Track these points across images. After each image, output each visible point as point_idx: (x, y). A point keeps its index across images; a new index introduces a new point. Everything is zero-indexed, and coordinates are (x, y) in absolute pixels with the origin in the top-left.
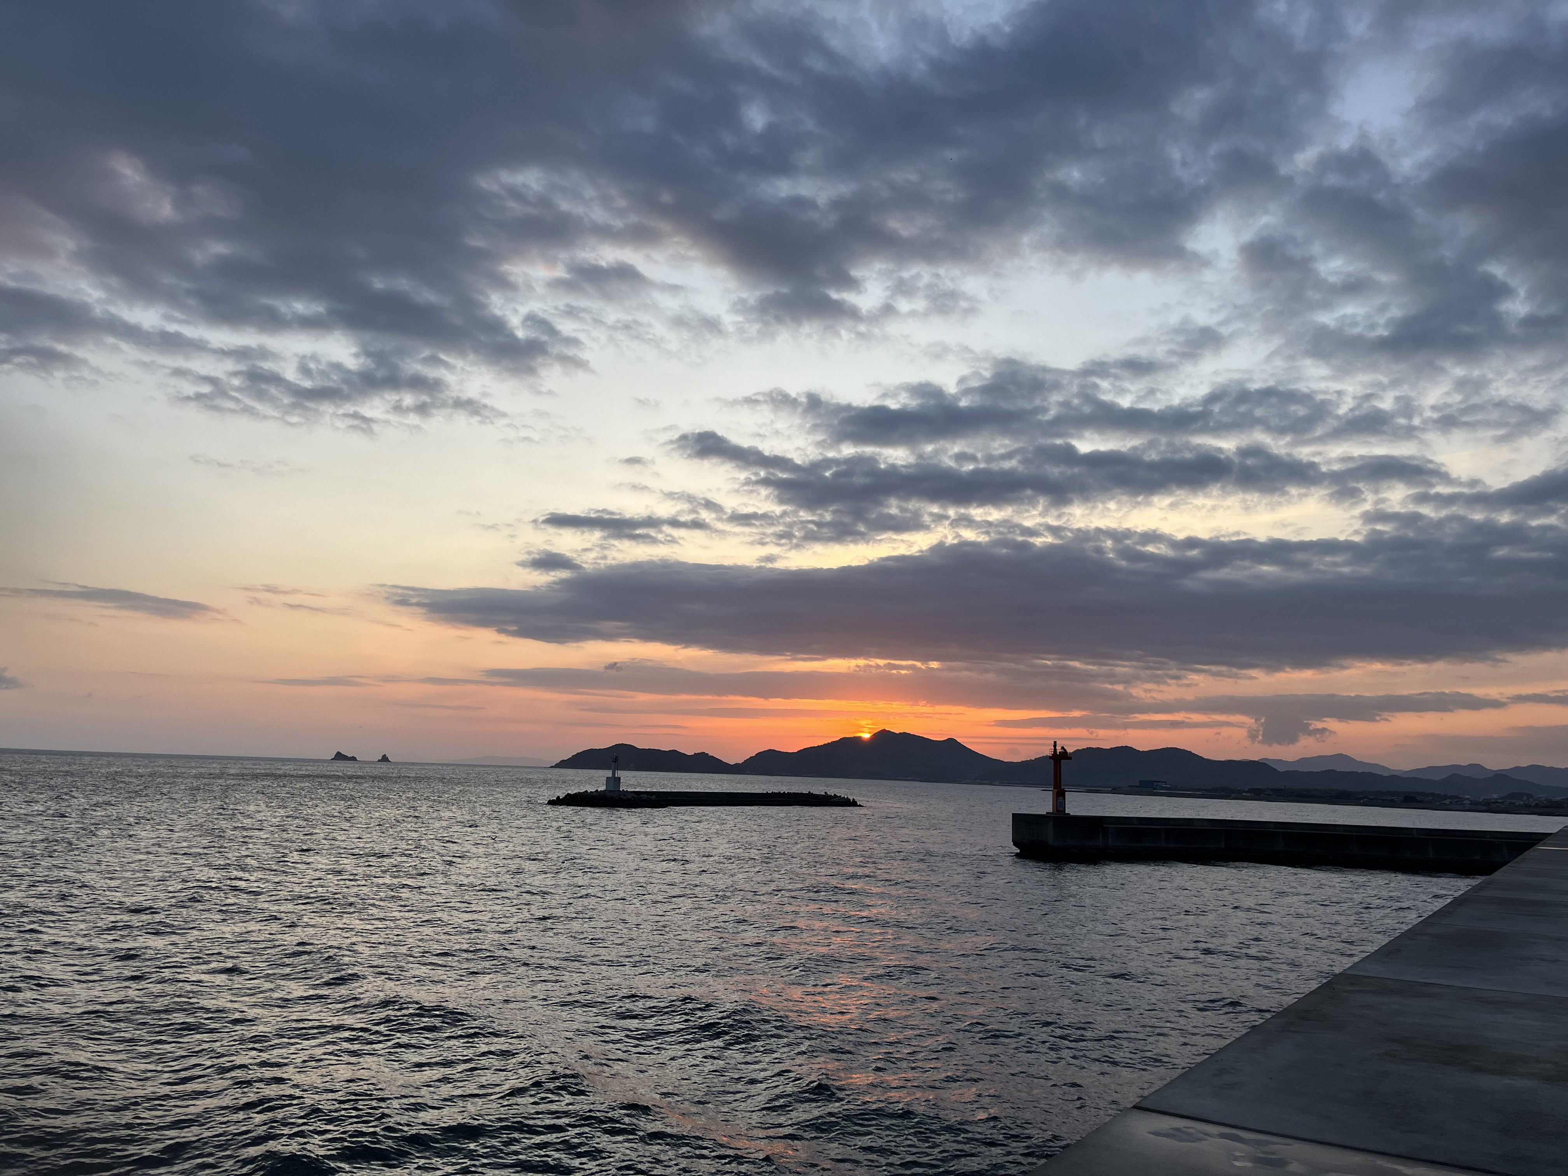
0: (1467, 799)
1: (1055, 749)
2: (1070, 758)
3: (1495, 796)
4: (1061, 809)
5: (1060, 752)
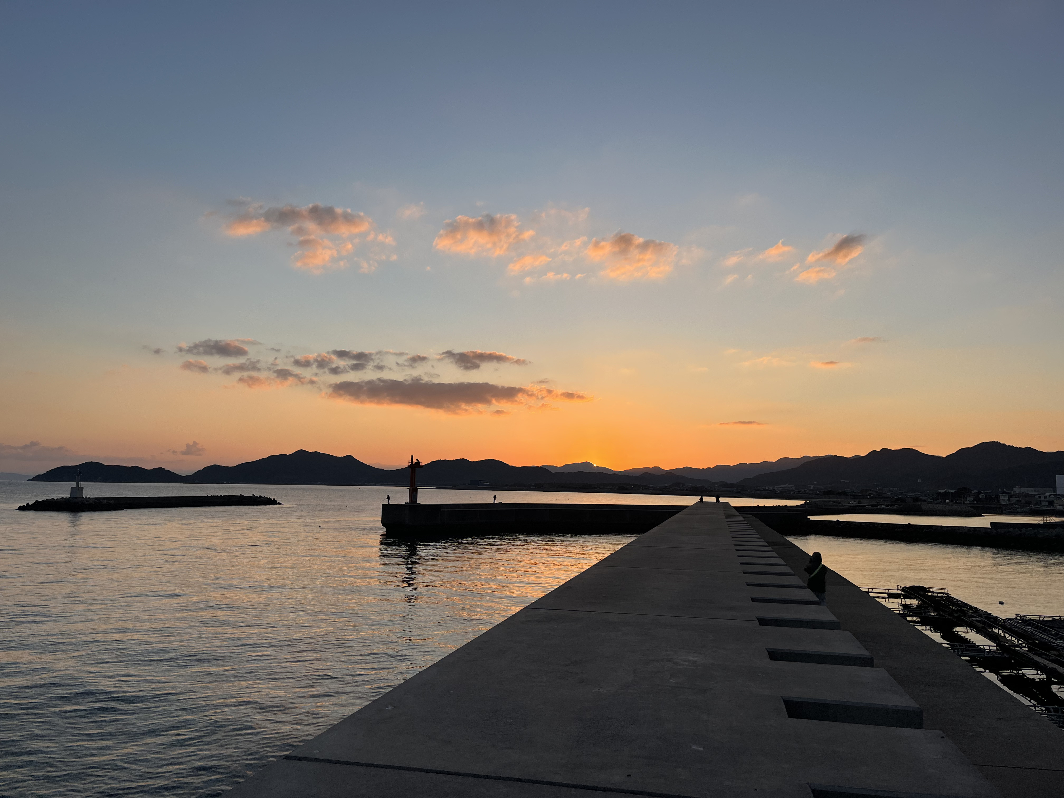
0: (651, 487)
1: (412, 461)
3: (666, 485)
5: (415, 463)
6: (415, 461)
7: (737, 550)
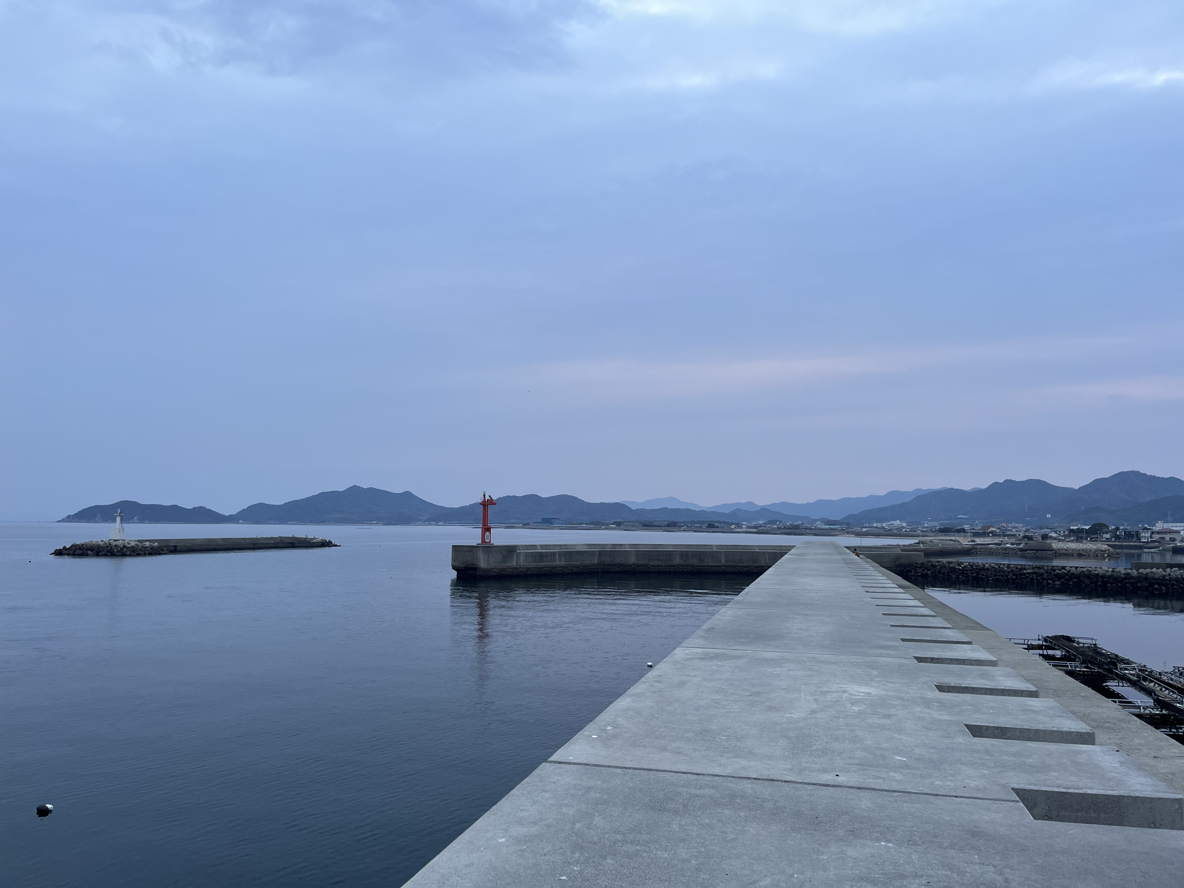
1: (484, 498)
2: (495, 504)
3: (761, 522)
4: (487, 541)
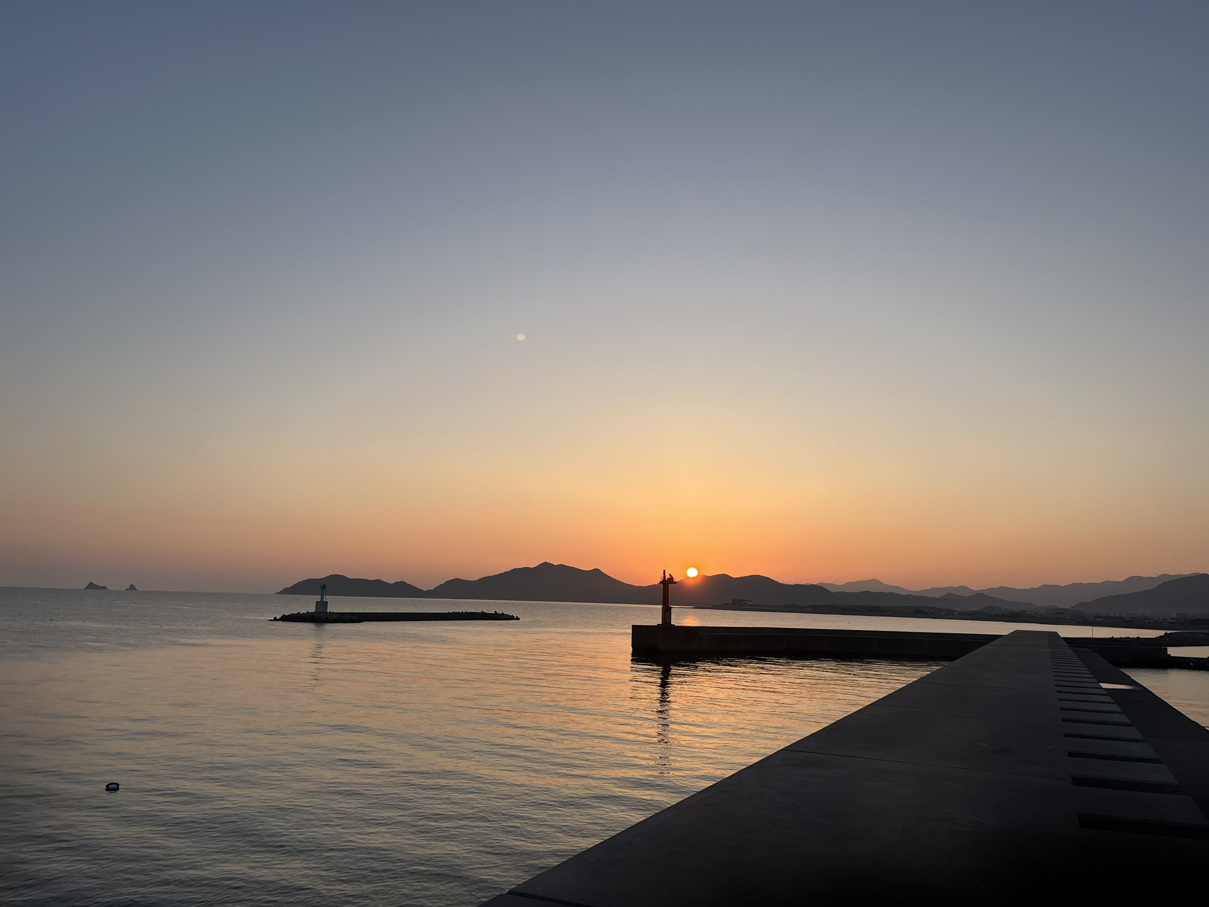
0: (960, 611)
1: (665, 576)
3: (977, 609)
5: (668, 578)
6: (667, 576)
7: (1058, 692)
